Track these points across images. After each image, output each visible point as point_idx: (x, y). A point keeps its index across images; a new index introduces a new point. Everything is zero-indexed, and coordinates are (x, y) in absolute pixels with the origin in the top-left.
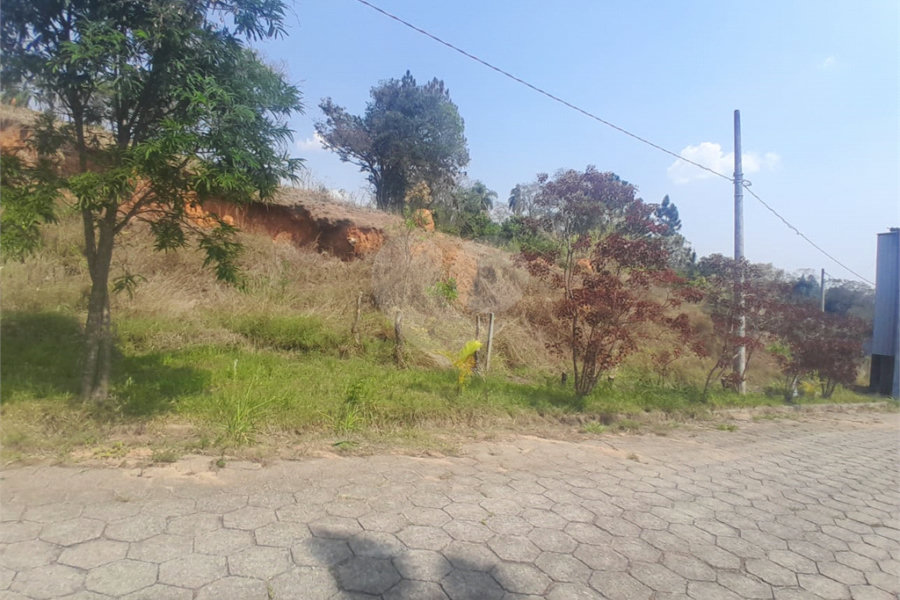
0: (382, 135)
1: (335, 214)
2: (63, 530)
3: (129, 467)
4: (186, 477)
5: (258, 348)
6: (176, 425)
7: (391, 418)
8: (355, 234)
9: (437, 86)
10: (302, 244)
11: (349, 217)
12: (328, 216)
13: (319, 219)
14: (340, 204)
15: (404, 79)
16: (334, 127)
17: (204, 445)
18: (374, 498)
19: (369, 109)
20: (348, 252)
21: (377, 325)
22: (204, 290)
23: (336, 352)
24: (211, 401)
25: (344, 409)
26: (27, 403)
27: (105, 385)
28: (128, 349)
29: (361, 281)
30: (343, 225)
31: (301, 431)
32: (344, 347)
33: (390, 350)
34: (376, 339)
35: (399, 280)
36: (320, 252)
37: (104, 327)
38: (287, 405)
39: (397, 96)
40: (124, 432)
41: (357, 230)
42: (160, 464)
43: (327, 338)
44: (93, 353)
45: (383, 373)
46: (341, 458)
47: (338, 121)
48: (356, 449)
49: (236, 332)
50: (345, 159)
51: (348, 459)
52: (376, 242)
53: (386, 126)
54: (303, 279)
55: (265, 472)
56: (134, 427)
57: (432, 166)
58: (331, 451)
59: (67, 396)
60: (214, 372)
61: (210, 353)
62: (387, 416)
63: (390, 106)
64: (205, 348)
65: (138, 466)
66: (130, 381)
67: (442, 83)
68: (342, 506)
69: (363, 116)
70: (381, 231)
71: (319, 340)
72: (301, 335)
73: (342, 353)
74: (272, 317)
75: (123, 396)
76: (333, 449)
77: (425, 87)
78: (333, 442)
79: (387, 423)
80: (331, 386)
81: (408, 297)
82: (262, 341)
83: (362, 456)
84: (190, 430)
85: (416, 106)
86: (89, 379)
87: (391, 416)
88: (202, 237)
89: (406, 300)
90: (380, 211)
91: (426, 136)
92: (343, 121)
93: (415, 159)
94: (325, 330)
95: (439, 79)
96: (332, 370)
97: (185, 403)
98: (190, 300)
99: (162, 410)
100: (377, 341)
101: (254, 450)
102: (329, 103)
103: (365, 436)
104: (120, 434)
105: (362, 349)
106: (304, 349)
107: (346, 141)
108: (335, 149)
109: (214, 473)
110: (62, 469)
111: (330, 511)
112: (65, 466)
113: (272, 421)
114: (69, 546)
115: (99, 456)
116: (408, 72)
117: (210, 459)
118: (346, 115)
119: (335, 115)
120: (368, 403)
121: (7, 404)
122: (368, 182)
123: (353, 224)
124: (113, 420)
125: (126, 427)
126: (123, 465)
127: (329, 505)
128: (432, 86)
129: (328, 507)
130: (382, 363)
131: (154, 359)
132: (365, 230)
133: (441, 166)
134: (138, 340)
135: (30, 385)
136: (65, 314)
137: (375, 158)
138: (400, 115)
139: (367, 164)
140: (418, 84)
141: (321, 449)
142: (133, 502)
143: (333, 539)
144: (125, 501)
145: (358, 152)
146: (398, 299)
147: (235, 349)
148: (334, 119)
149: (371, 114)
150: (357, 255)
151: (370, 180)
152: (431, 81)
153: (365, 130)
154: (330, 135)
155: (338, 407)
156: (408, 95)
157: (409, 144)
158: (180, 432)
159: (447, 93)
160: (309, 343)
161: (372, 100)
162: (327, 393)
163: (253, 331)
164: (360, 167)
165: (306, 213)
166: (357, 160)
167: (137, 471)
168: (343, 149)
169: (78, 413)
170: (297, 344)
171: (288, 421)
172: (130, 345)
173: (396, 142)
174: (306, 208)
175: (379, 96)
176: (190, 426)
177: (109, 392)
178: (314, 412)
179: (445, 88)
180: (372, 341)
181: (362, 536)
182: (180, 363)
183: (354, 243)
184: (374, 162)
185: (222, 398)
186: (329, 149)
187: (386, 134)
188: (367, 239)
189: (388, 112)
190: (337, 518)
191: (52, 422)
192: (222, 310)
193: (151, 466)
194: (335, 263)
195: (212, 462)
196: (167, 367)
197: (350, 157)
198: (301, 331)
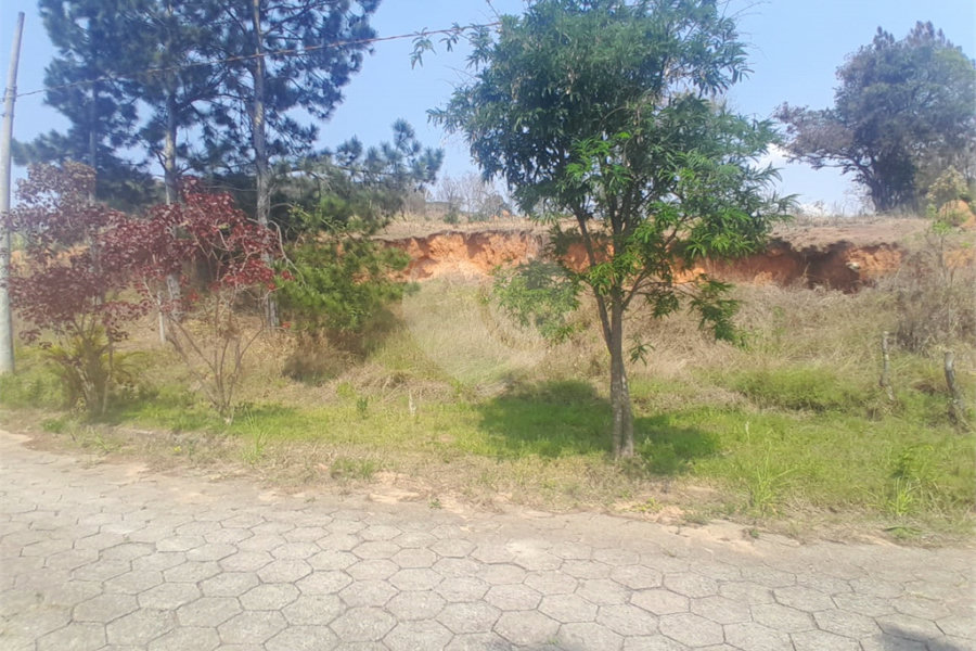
0: (865, 120)
1: (824, 238)
2: (628, 573)
3: (665, 523)
4: (722, 542)
5: (761, 408)
6: (698, 487)
7: (961, 501)
8: (857, 256)
9: (925, 31)
10: (787, 282)
11: (844, 237)
12: (815, 243)
13: (804, 249)
14: (826, 223)
15: (876, 40)
16: (797, 133)
17: (731, 512)
18: (952, 600)
19: (839, 94)
20: (850, 281)
21: (916, 374)
22: (690, 349)
23: (863, 412)
24: (726, 464)
25: (891, 486)
26: (572, 458)
27: (631, 445)
28: (637, 411)
29: (879, 316)
30: (837, 250)
31: (837, 508)
32: (871, 405)
33: (942, 407)
34: (916, 392)
35: (937, 307)
36: (812, 287)
37: (624, 393)
38: (813, 476)
39: (874, 64)
40: (652, 489)
41: (860, 252)
42: (692, 524)
43: (845, 394)
44: (618, 415)
45: (937, 440)
46: (899, 547)
47: (801, 124)
48: (917, 537)
49: (733, 391)
50: (819, 166)
51: (908, 549)
52: (890, 261)
53: (868, 108)
54: (797, 322)
55: (805, 552)
56: (659, 484)
57: (948, 138)
58: (882, 537)
59: (602, 453)
60: (721, 433)
61: (711, 413)
62: (954, 499)
63: (867, 80)
64: (706, 409)
65: (673, 523)
66: (648, 441)
67: (930, 25)
68: (912, 604)
69: (833, 106)
70: (895, 245)
71: (836, 397)
72: (810, 389)
73: (871, 413)
74: (771, 373)
75: (646, 455)
76: (884, 534)
77: (909, 37)
78: (883, 527)
79: (954, 506)
80: (866, 455)
81: (956, 329)
82: (764, 400)
83: (926, 547)
84: (711, 494)
85: (904, 67)
86: (617, 439)
87: (960, 497)
88: (692, 299)
89: (953, 333)
90: (884, 217)
91: (929, 98)
92: (807, 122)
93: (920, 133)
94: (842, 384)
95: (924, 21)
96: (861, 435)
97: (702, 465)
98: (679, 360)
99: (682, 470)
100: (921, 396)
101: (783, 523)
102: (786, 109)
103: (928, 523)
104: (650, 490)
105: (899, 407)
106: (818, 408)
107: (816, 145)
108: (802, 158)
109: (749, 543)
110: (609, 518)
111: (900, 608)
112: (612, 516)
113: (799, 494)
114: (637, 590)
115: (638, 509)
116: (880, 29)
117: (742, 527)
118: (810, 113)
119: (796, 119)
120: (924, 480)
121: (559, 458)
122: (856, 183)
123: (852, 245)
124: (641, 478)
125: (653, 485)
126: (659, 521)
127: (897, 601)
128: (918, 33)
129: (895, 603)
130: (933, 424)
131: (660, 420)
132: (872, 249)
133: (962, 131)
134: (643, 402)
135: (573, 443)
136: (582, 381)
137: (860, 151)
138: (884, 86)
139: (851, 162)
140: (897, 39)
141: (868, 533)
142: (679, 558)
143: (908, 639)
144: (673, 556)
145: (832, 152)
146: (942, 334)
147: (737, 410)
148: (795, 124)
149: (843, 99)
150: (866, 283)
151: (859, 181)
152: (914, 27)
153: (840, 122)
154: (794, 144)
155: (881, 482)
156: (889, 58)
157: (908, 118)
158: (701, 494)
159: (941, 33)
160: (823, 402)
161: (840, 83)
162: (863, 463)
163: (752, 390)
164: (841, 169)
165: (786, 245)
166: (836, 162)
167: (674, 529)
168: (815, 155)
169: (613, 468)
170: (806, 402)
171: (819, 494)
172: (637, 407)
173: (888, 122)
174: (784, 240)
175: (848, 75)
176: (709, 489)
177: (635, 451)
178: (850, 487)
179: (936, 29)
180: (912, 395)
181: (944, 640)
182: (685, 424)
183: (859, 268)
184: (860, 157)
185: (737, 463)
186: (796, 161)
187: (870, 116)
188: (876, 260)
189: (866, 89)
190: (910, 617)
191: (593, 475)
192: (712, 368)
193: (684, 525)
194: (834, 298)
195: (744, 531)
196: (674, 428)
197: (826, 161)
198: (809, 387)
